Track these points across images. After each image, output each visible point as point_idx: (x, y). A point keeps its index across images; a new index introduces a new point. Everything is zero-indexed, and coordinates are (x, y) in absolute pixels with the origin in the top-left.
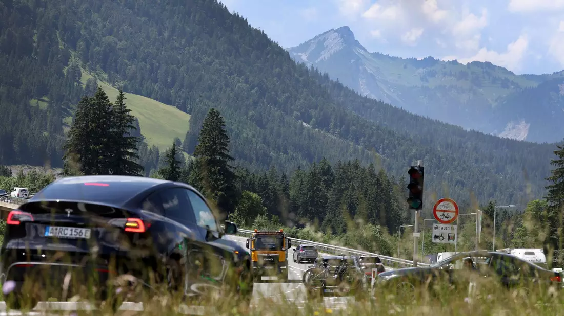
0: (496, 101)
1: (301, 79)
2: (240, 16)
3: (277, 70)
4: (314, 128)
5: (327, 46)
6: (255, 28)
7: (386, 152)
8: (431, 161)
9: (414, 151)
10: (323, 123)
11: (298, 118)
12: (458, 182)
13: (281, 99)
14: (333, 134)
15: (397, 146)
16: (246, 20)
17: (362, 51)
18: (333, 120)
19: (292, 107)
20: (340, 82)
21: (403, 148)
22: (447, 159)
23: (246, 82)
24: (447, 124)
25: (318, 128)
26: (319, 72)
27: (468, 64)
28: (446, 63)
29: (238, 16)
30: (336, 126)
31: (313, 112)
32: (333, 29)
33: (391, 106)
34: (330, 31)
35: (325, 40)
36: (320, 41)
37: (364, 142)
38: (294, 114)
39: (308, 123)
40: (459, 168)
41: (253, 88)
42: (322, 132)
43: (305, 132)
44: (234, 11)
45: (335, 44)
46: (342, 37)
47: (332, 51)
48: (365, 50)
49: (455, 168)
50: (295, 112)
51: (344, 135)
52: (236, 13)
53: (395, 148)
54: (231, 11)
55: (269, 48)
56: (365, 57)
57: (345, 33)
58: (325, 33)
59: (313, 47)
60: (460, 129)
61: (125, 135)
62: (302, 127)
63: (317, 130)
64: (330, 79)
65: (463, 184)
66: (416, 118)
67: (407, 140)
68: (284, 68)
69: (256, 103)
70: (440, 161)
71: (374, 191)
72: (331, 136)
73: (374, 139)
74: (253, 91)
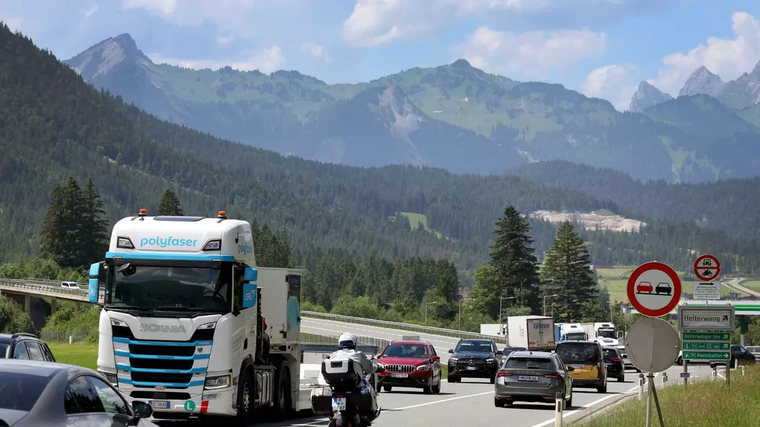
0: (306, 116)
1: (99, 106)
2: (24, 36)
3: (71, 96)
4: (121, 163)
5: (105, 58)
6: (41, 49)
7: (204, 188)
8: (256, 196)
9: (236, 186)
10: (130, 159)
11: (102, 153)
12: (288, 220)
13: (81, 132)
14: (143, 169)
15: (217, 180)
16: (31, 40)
17: (146, 63)
18: (142, 154)
19: (95, 141)
20: (136, 106)
21: (223, 183)
22: (273, 194)
23: (40, 114)
24: (261, 149)
25: (126, 164)
26: (111, 95)
27: (272, 73)
28: (246, 74)
29: (21, 35)
30: (145, 161)
31: (118, 146)
32: (111, 38)
33: (196, 131)
34: (108, 40)
35: (102, 51)
36: (96, 53)
37: (179, 179)
38: (97, 150)
39: (114, 158)
40: (288, 203)
41: (47, 121)
42: (131, 169)
43: (113, 171)
44: (17, 31)
45: (114, 56)
46: (122, 46)
47: (112, 64)
48: (150, 61)
49: (284, 204)
50: (98, 147)
51: (155, 171)
52: (19, 32)
53: (215, 183)
54: (13, 30)
55: (59, 72)
56: (149, 69)
57: (125, 41)
58: (102, 43)
59: (89, 59)
60: (277, 155)
61: (96, 219)
62: (109, 165)
63: (124, 166)
64: (124, 102)
65: (293, 221)
66: (226, 144)
67: (227, 174)
68: (79, 94)
69: (54, 139)
70: (266, 196)
71: (272, 250)
72: (141, 172)
73: (189, 174)
74: (48, 124)
